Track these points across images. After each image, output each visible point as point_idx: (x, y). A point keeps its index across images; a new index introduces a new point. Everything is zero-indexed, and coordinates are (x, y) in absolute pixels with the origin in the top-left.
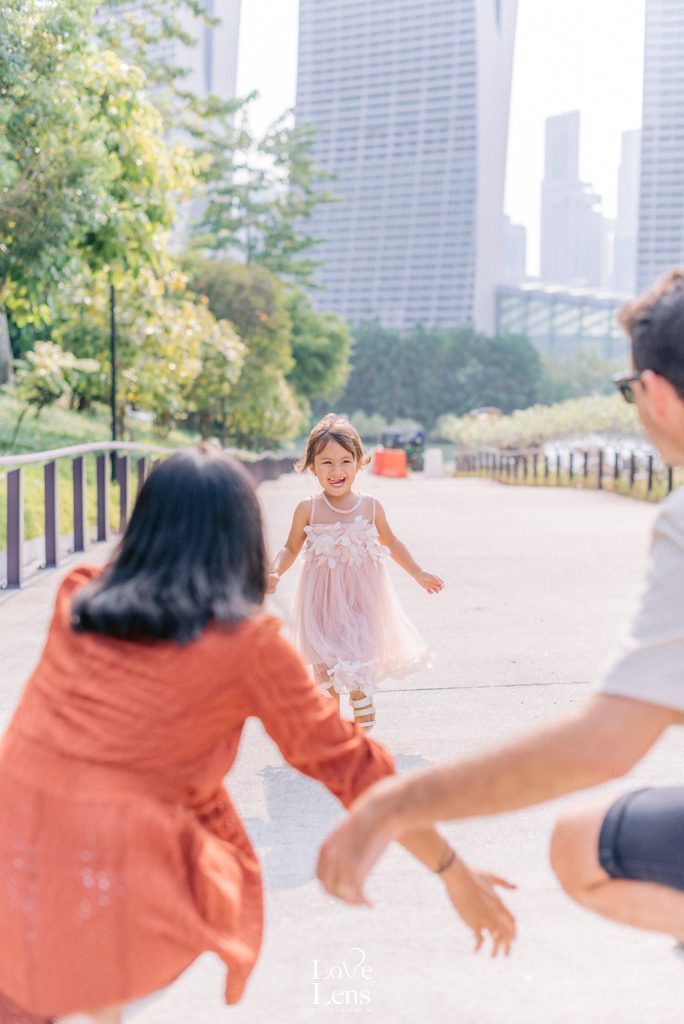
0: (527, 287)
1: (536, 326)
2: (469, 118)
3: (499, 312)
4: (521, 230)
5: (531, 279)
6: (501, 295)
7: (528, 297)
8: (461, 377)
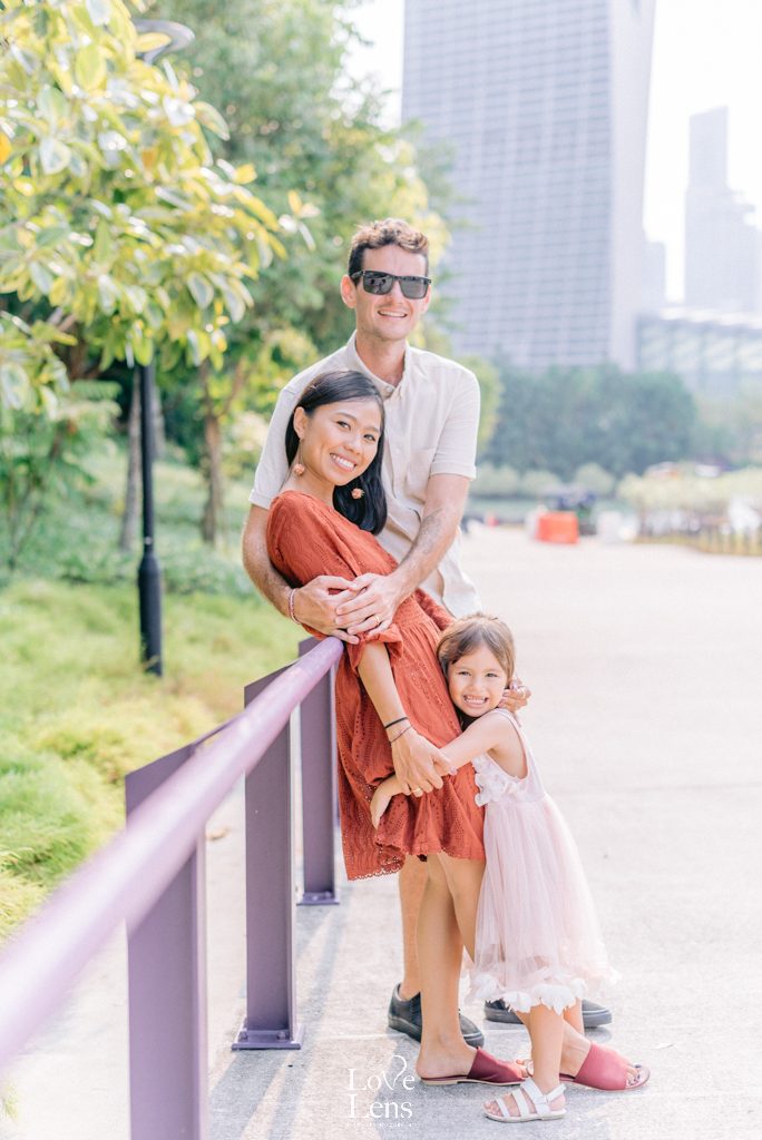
0: (671, 314)
1: (685, 359)
2: (601, 119)
3: (640, 343)
4: (661, 247)
5: (674, 305)
6: (643, 324)
7: (674, 326)
8: (604, 423)
